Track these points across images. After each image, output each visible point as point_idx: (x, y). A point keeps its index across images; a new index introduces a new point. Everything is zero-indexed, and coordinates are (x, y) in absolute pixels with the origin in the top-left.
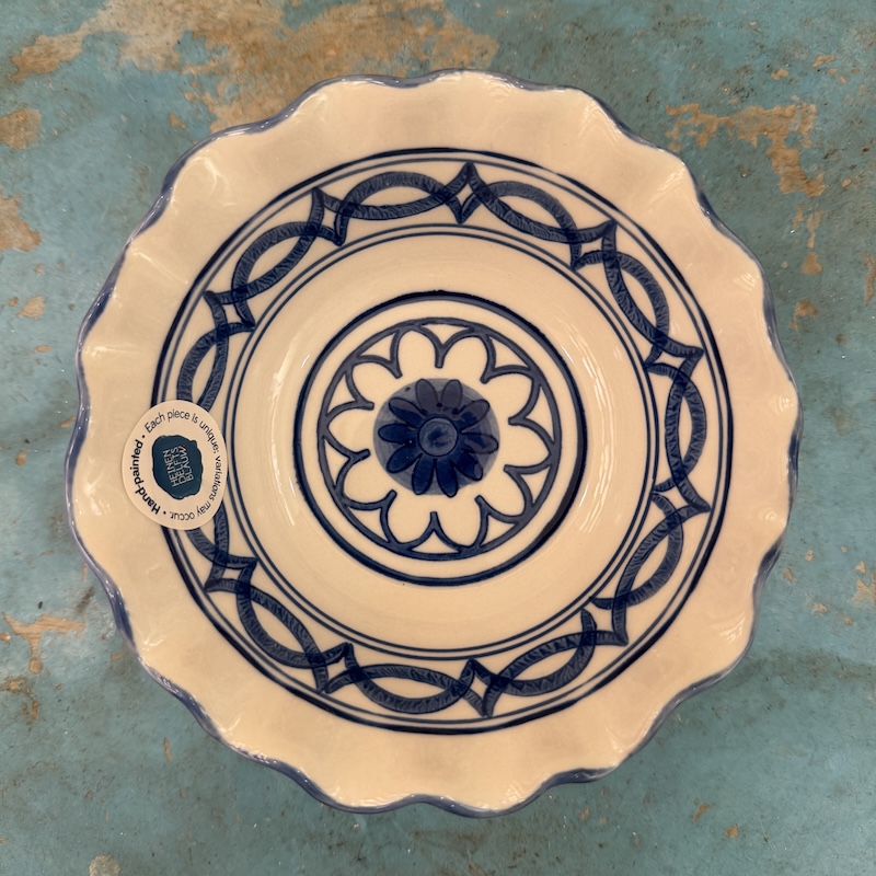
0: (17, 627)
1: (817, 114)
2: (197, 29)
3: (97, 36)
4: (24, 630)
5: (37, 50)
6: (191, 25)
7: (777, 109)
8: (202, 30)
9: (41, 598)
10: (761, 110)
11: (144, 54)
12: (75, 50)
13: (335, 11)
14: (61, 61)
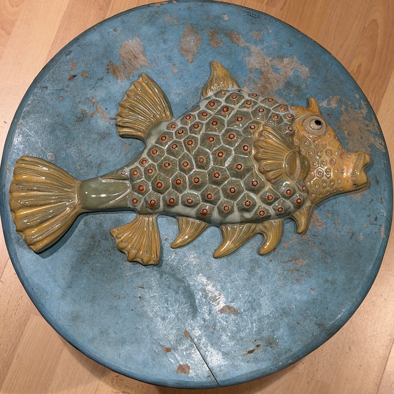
0: (98, 106)
1: (323, 228)
2: (263, 71)
3: (248, 48)
5: (237, 36)
9: (108, 108)
11: (250, 62)
12: (242, 45)
14: (237, 43)
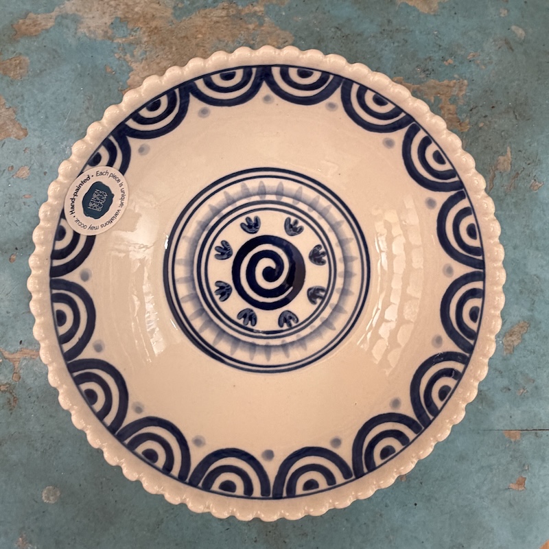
0: (6, 355)
1: (468, 86)
2: (122, 16)
3: (64, 16)
4: (10, 357)
5: (28, 22)
6: (119, 14)
7: (446, 82)
8: (126, 17)
9: (22, 338)
10: (437, 82)
11: (92, 29)
12: (51, 24)
13: (202, 12)
14: (42, 30)
